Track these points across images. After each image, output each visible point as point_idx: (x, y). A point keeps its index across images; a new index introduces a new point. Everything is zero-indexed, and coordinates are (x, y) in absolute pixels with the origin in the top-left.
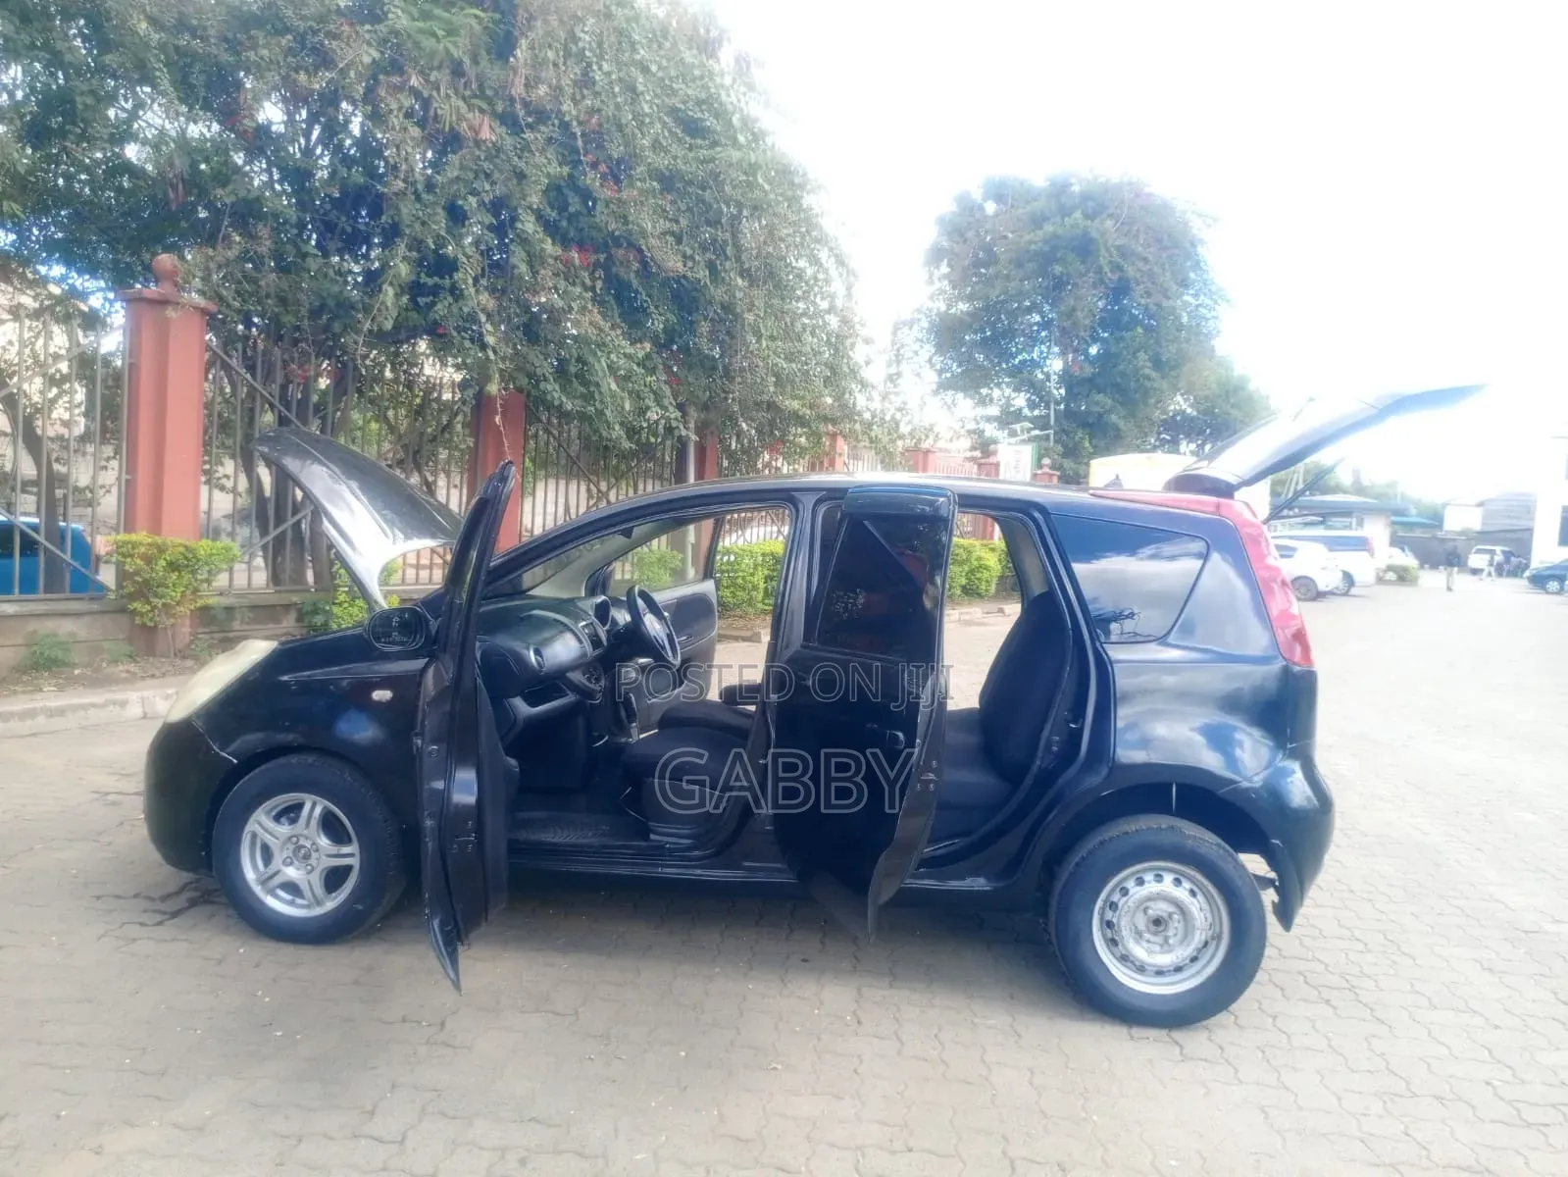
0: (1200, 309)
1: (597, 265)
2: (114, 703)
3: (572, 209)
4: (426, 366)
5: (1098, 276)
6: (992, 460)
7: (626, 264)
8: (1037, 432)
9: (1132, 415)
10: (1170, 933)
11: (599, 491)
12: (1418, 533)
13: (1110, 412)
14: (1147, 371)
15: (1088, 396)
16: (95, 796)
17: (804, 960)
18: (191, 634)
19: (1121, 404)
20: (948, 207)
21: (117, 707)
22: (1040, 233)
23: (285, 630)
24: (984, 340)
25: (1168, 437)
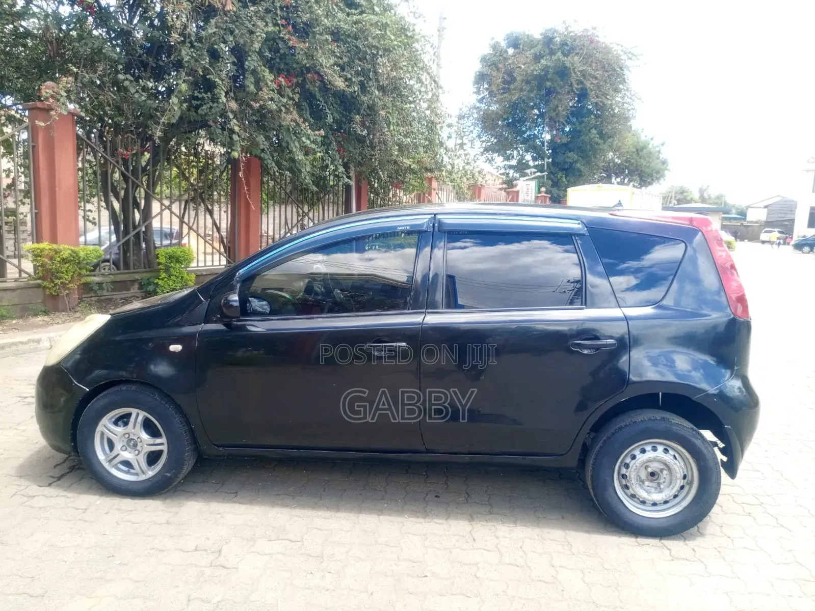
0: (625, 104)
1: (297, 85)
2: (33, 341)
3: (282, 51)
4: (205, 144)
5: (570, 88)
6: (514, 189)
7: (313, 82)
8: (539, 174)
9: (588, 163)
10: (662, 481)
11: (303, 212)
12: (734, 223)
13: (576, 162)
14: (596, 139)
15: (564, 154)
16: (20, 399)
17: (437, 496)
18: (79, 299)
19: (582, 157)
20: (487, 51)
21: (35, 344)
22: (539, 65)
23: (133, 294)
24: (508, 125)
25: (604, 175)
